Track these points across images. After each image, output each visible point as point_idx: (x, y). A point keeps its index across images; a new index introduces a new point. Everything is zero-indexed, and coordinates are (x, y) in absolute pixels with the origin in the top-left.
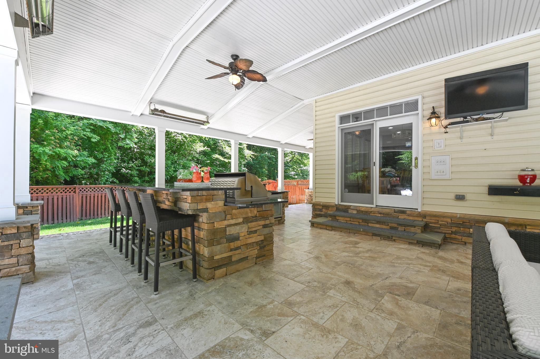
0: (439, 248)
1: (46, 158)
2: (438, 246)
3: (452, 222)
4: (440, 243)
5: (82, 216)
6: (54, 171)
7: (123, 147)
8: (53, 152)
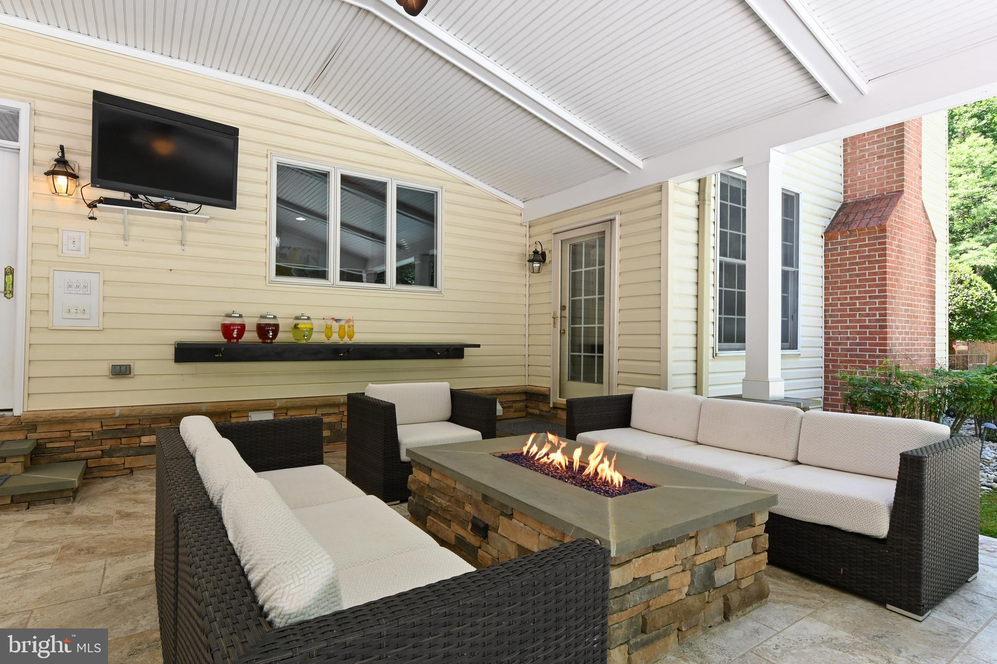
0: (74, 499)
2: (71, 494)
3: (104, 428)
4: (77, 485)
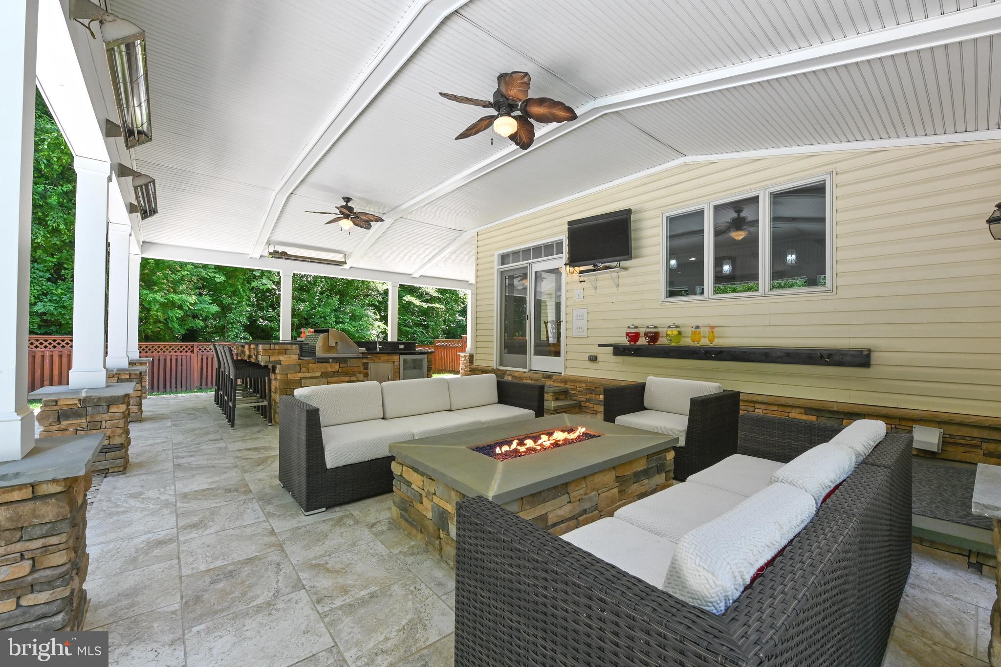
1: (157, 307)
3: (587, 387)
5: (201, 384)
6: (167, 323)
7: (258, 288)
8: (166, 299)
